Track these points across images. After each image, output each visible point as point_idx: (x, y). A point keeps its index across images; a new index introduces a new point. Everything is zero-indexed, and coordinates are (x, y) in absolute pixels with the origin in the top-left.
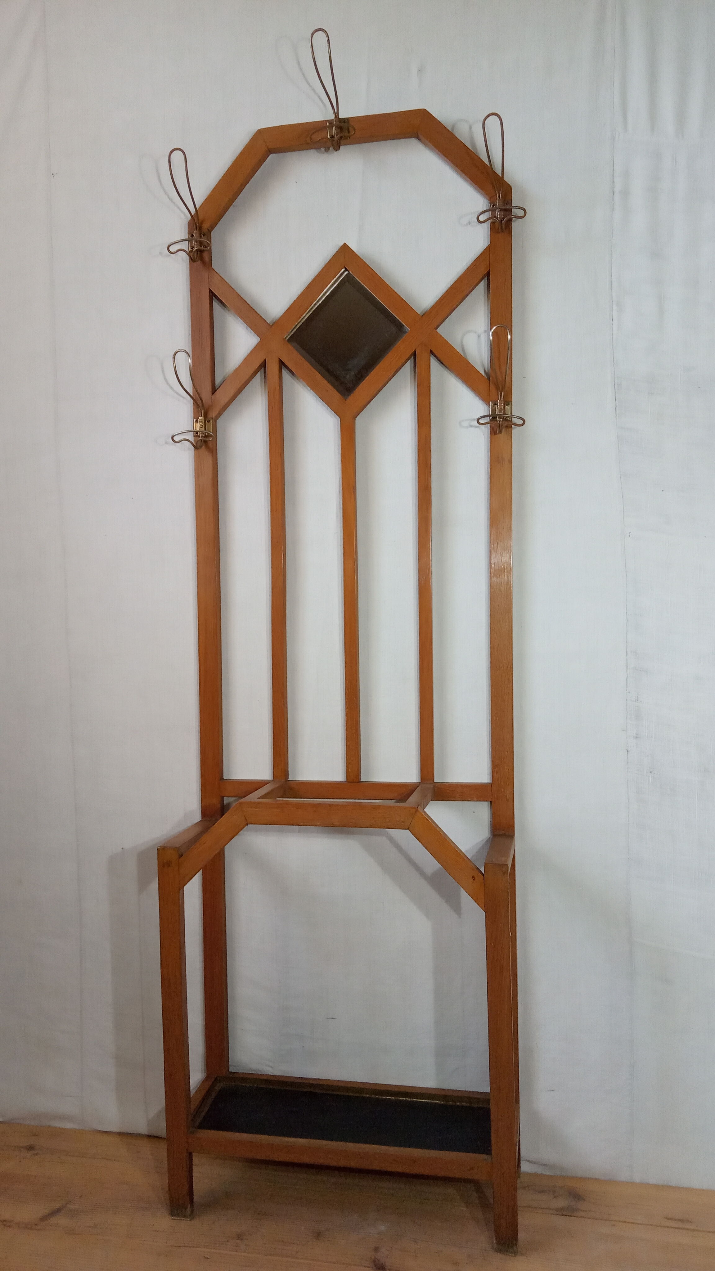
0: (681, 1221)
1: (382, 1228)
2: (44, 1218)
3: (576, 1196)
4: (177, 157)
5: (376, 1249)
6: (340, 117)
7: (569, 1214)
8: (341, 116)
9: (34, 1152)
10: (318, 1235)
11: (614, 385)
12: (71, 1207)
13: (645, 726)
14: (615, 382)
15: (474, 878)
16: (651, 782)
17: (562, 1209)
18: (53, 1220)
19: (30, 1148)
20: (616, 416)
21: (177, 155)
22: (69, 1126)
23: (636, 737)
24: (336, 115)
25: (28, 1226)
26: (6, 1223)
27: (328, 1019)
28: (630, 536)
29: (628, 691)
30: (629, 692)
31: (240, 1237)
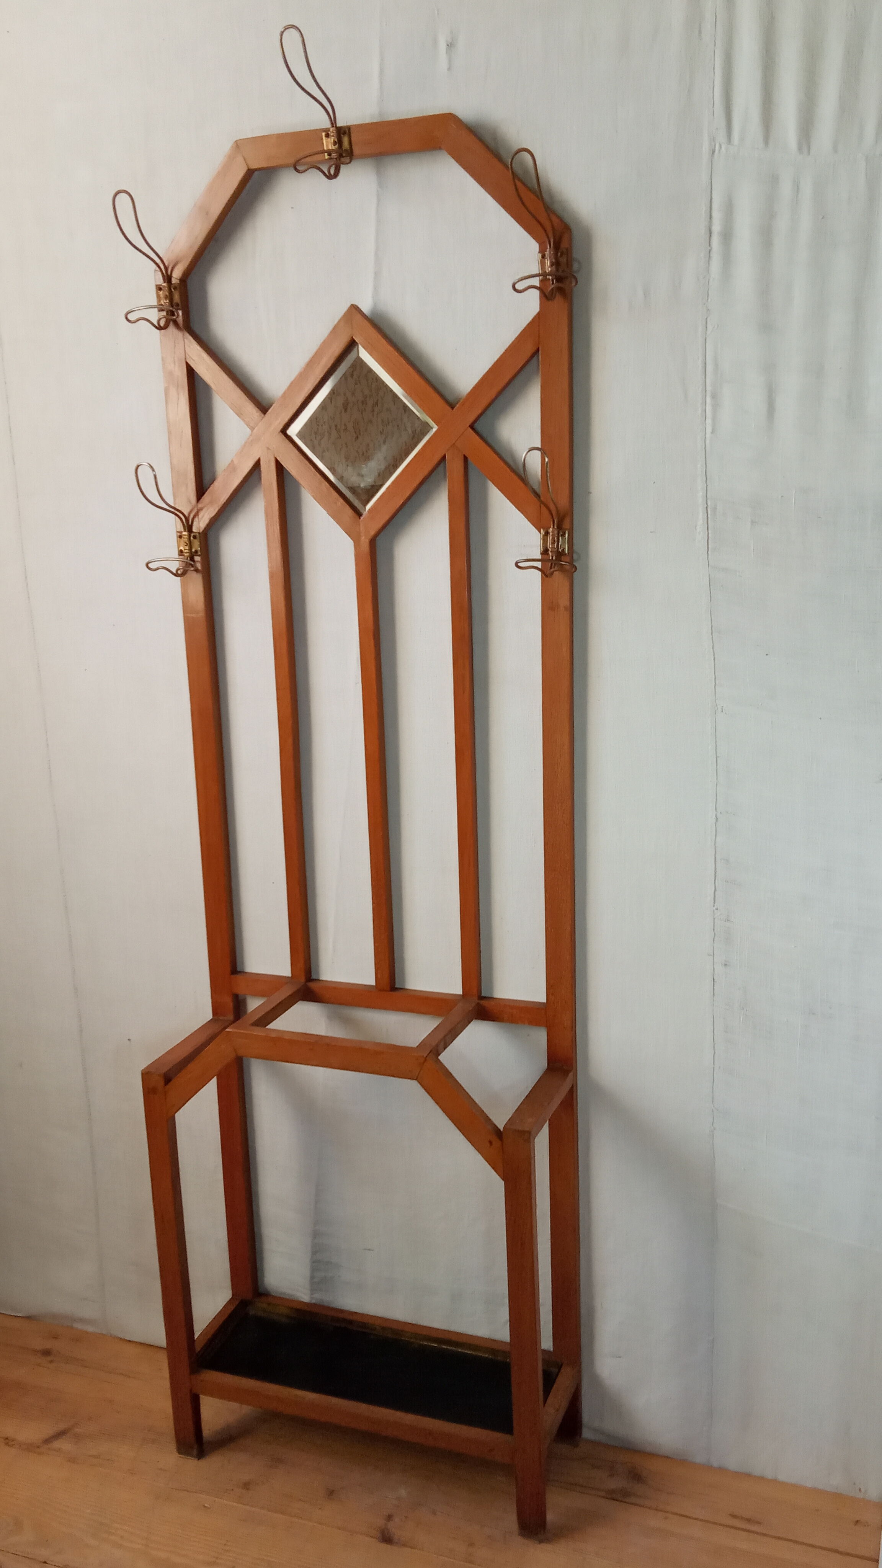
0: (749, 1520)
1: (403, 1492)
2: (47, 1441)
3: (636, 1476)
4: (123, 201)
5: (390, 1517)
6: (338, 126)
7: (620, 1499)
8: (340, 124)
9: (49, 1358)
10: (331, 1493)
11: (707, 508)
12: (77, 1430)
13: (737, 953)
14: (707, 504)
15: (491, 1143)
16: (743, 1020)
17: (613, 1491)
18: (57, 1444)
19: (47, 1353)
20: (708, 551)
21: (123, 199)
22: (90, 1329)
23: (726, 965)
24: (333, 122)
25: (31, 1448)
26: (8, 1441)
27: (365, 1249)
28: (722, 712)
29: (716, 907)
30: (717, 909)
31: (246, 1486)
